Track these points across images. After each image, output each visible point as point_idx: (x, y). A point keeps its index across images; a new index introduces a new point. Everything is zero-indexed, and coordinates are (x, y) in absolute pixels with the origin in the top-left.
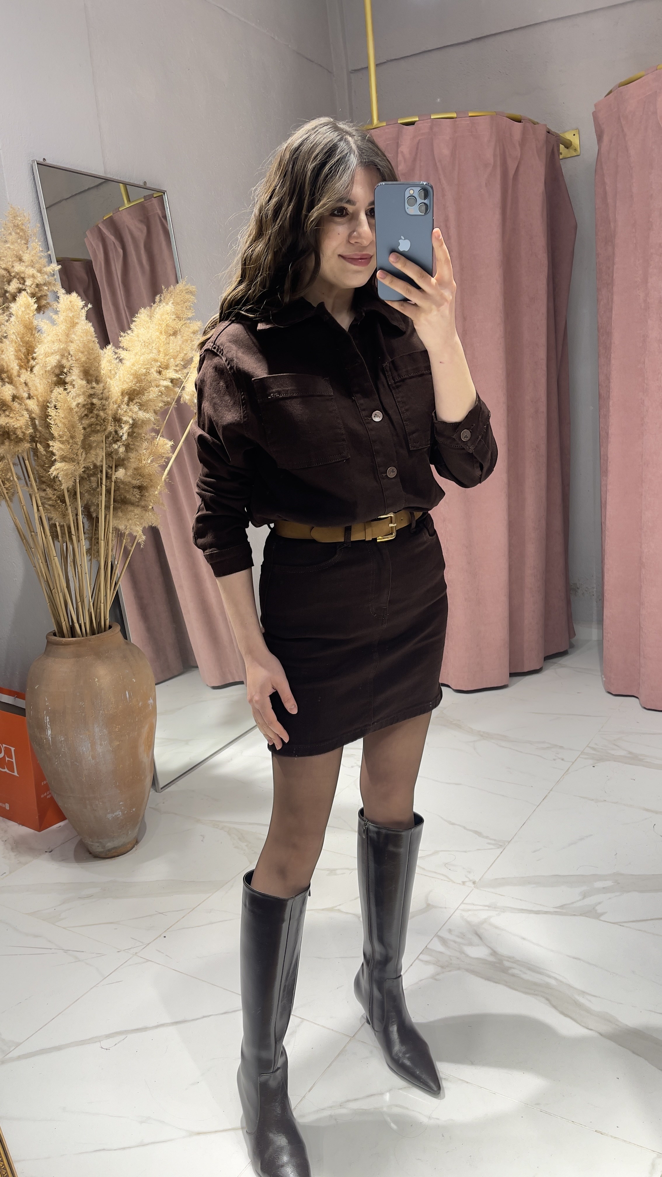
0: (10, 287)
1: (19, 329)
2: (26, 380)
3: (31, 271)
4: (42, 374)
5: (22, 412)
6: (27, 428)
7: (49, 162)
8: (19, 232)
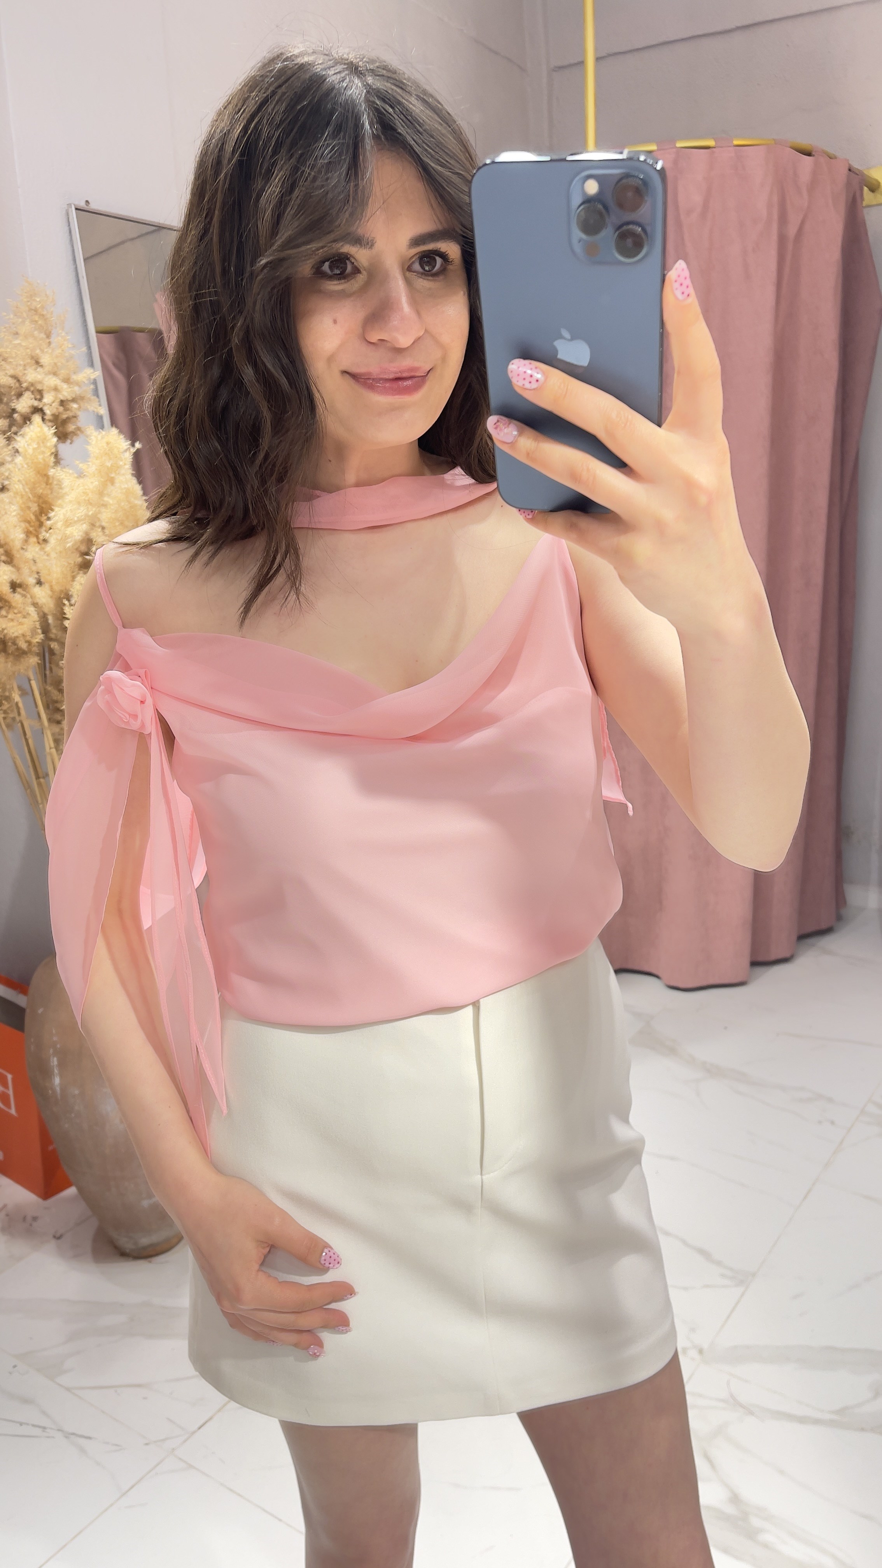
0: (19, 405)
1: (28, 475)
2: (33, 556)
3: (52, 381)
4: (60, 552)
5: (27, 608)
6: (34, 632)
7: (93, 206)
8: (37, 319)
